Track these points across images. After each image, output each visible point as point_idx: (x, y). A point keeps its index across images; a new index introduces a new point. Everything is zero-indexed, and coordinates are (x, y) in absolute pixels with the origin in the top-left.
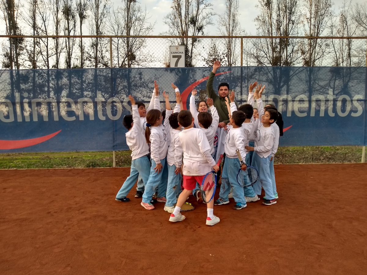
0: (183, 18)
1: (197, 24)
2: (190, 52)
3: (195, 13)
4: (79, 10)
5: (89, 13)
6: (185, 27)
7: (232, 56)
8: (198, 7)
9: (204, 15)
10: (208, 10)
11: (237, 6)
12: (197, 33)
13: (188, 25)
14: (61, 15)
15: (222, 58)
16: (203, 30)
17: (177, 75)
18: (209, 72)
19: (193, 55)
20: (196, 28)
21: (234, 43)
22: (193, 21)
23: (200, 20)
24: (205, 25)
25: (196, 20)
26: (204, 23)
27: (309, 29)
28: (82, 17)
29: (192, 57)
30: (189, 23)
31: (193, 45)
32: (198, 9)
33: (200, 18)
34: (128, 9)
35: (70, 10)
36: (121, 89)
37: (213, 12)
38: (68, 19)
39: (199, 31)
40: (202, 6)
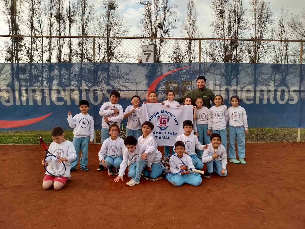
0: (153, 23)
1: (164, 28)
2: (158, 50)
3: (162, 19)
4: (69, 16)
5: (77, 18)
6: (155, 30)
7: (192, 54)
8: (165, 15)
9: (170, 20)
10: (173, 17)
11: (196, 14)
12: (164, 35)
13: (157, 28)
14: (54, 19)
15: (184, 55)
16: (168, 33)
17: (148, 69)
18: (173, 67)
19: (161, 53)
20: (163, 32)
21: (193, 43)
22: (161, 26)
23: (166, 25)
24: (171, 29)
25: (163, 25)
26: (170, 27)
27: (254, 33)
28: (71, 21)
29: (159, 54)
30: (158, 27)
31: (160, 45)
32: (165, 16)
33: (166, 23)
34: (108, 15)
35: (61, 16)
36: (102, 80)
37: (177, 19)
38: (59, 23)
39: (165, 34)
40: (167, 14)
